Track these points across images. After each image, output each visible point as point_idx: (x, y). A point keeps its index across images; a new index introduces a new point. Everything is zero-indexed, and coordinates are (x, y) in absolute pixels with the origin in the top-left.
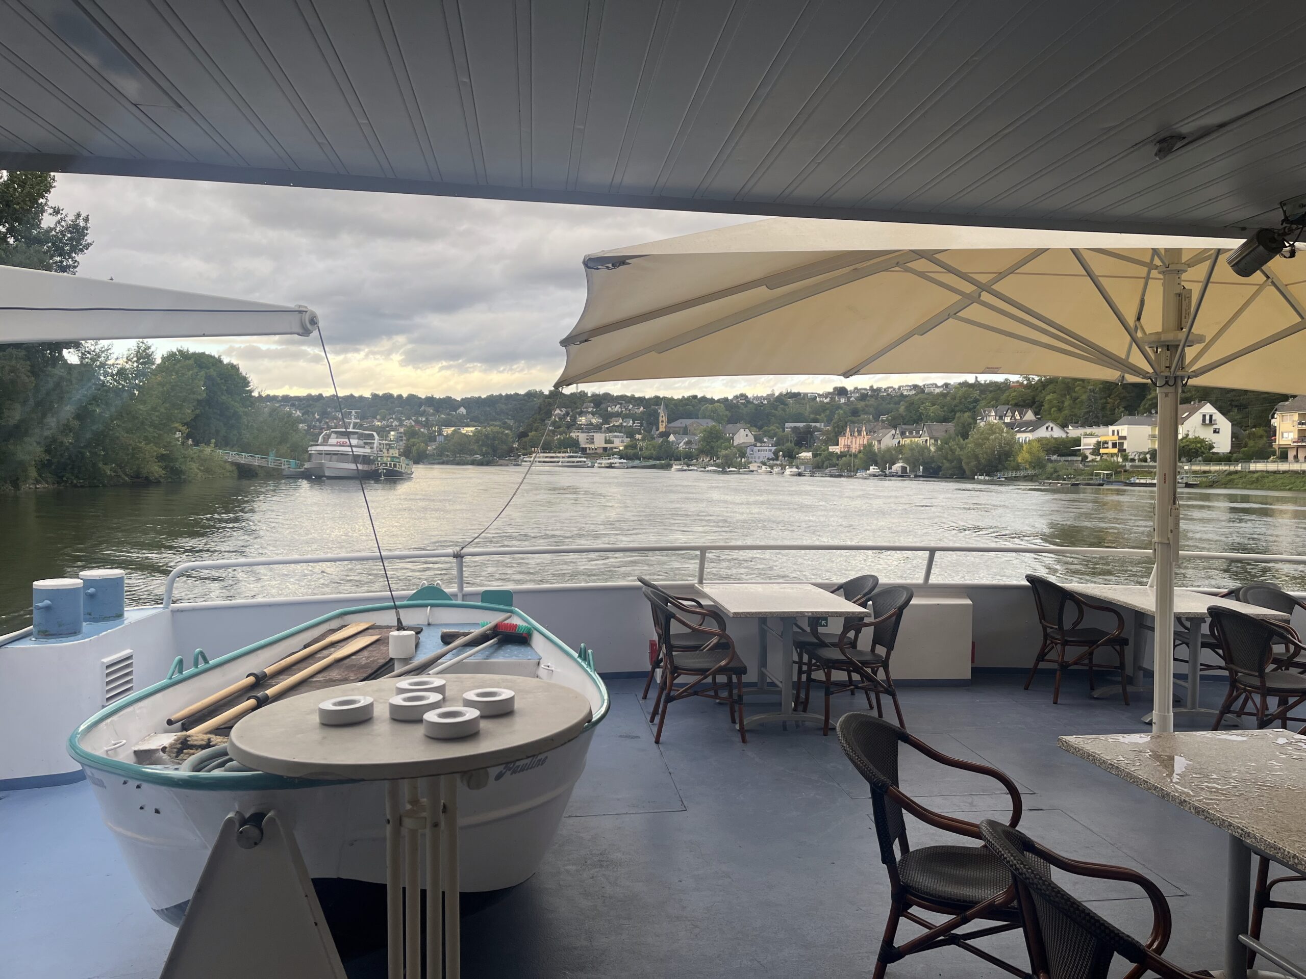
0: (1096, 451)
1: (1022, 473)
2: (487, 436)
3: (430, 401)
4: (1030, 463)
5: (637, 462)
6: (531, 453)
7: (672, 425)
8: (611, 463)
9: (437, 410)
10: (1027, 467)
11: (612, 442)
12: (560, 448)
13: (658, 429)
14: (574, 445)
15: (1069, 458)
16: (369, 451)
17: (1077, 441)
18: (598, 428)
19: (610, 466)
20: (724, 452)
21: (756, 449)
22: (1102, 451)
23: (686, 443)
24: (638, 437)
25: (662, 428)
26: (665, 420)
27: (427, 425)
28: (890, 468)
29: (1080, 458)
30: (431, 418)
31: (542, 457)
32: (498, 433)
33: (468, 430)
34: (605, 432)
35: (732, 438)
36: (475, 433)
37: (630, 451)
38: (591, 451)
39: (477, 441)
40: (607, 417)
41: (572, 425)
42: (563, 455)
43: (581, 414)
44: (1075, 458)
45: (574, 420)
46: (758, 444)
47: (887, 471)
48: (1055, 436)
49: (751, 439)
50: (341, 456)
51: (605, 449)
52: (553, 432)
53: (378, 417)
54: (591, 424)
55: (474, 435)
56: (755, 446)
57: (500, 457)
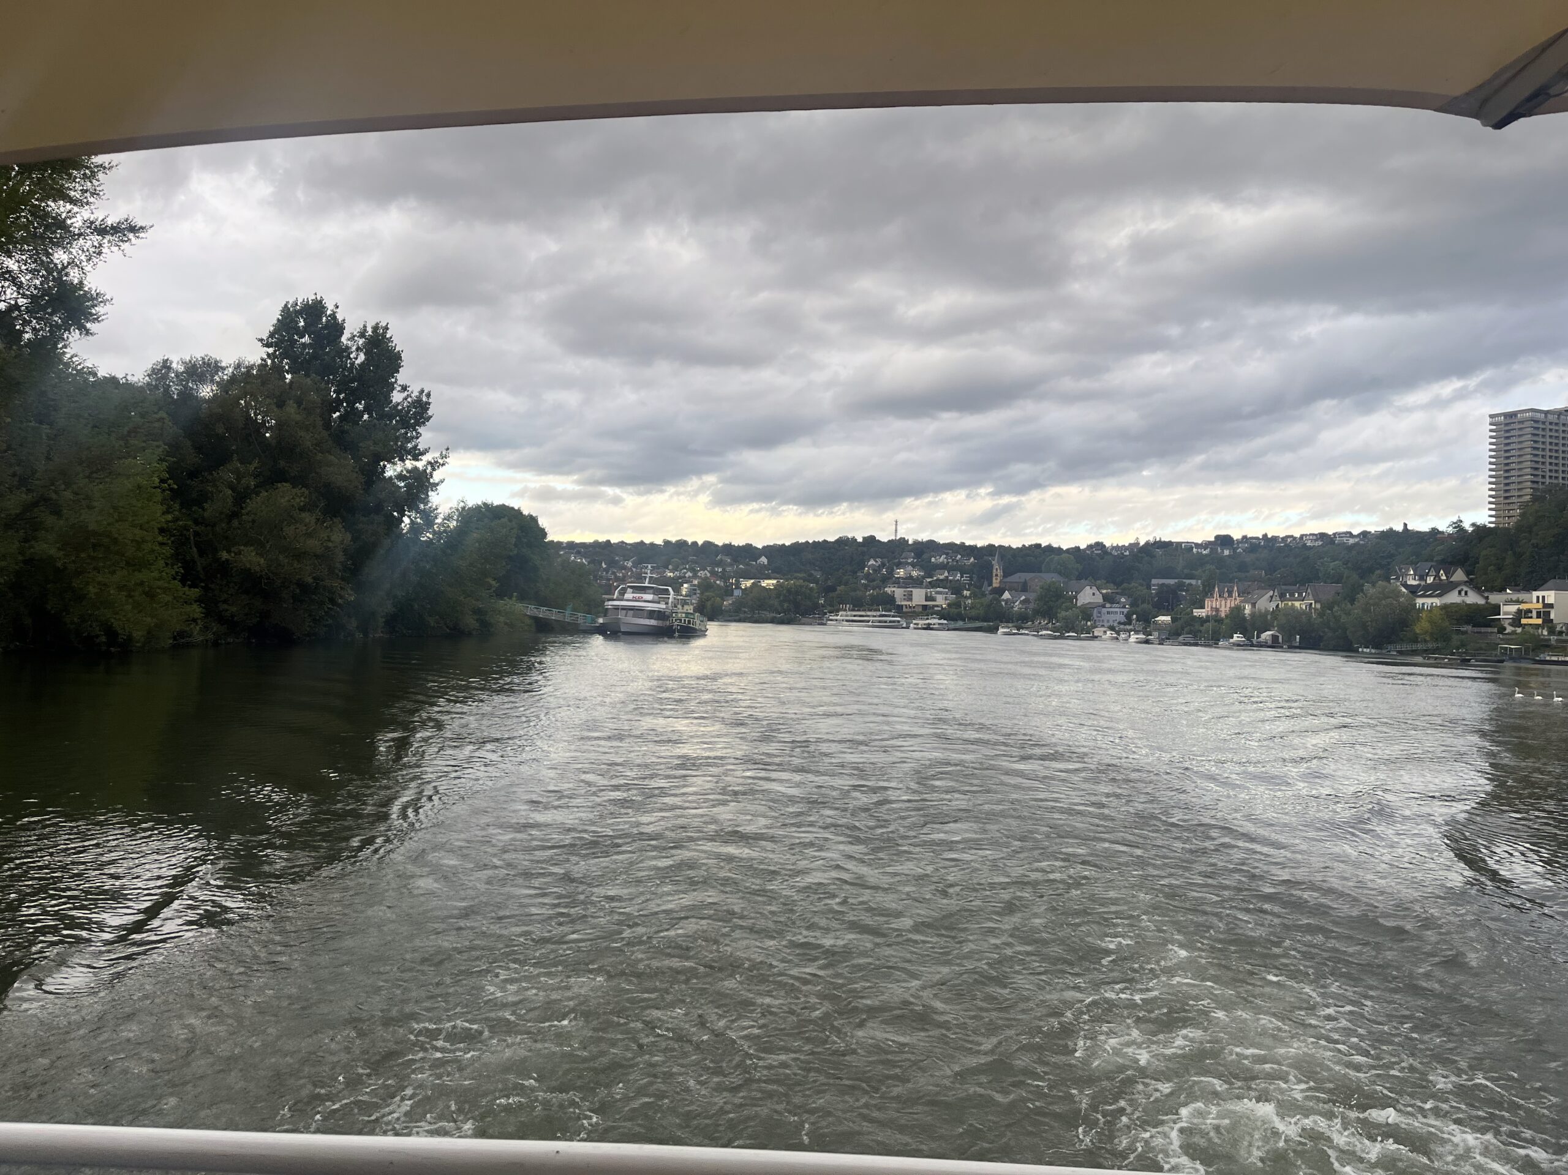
0: (1516, 621)
1: (1420, 646)
2: (789, 591)
3: (728, 548)
4: (1432, 634)
5: (960, 624)
6: (838, 611)
7: (1009, 579)
8: (929, 624)
9: (735, 561)
10: (1428, 638)
11: (934, 599)
12: (872, 605)
13: (990, 584)
14: (889, 603)
15: (1483, 630)
16: (664, 606)
17: (1496, 609)
18: (918, 583)
19: (928, 628)
20: (1064, 614)
21: (1104, 610)
22: (1524, 621)
23: (1022, 602)
24: (966, 593)
25: (996, 583)
26: (1000, 573)
27: (724, 577)
28: (1258, 637)
29: (1496, 630)
30: (728, 569)
31: (850, 615)
32: (801, 586)
33: (768, 583)
34: (927, 588)
35: (1076, 598)
36: (776, 586)
37: (954, 610)
38: (909, 610)
39: (778, 596)
40: (930, 570)
41: (889, 579)
42: (874, 613)
43: (899, 565)
44: (1489, 630)
45: (891, 572)
46: (1108, 605)
47: (1255, 640)
48: (1468, 602)
49: (1099, 599)
50: (637, 611)
51: (925, 607)
52: (866, 587)
53: (670, 567)
54: (911, 577)
55: (775, 588)
56: (1104, 606)
57: (803, 615)
